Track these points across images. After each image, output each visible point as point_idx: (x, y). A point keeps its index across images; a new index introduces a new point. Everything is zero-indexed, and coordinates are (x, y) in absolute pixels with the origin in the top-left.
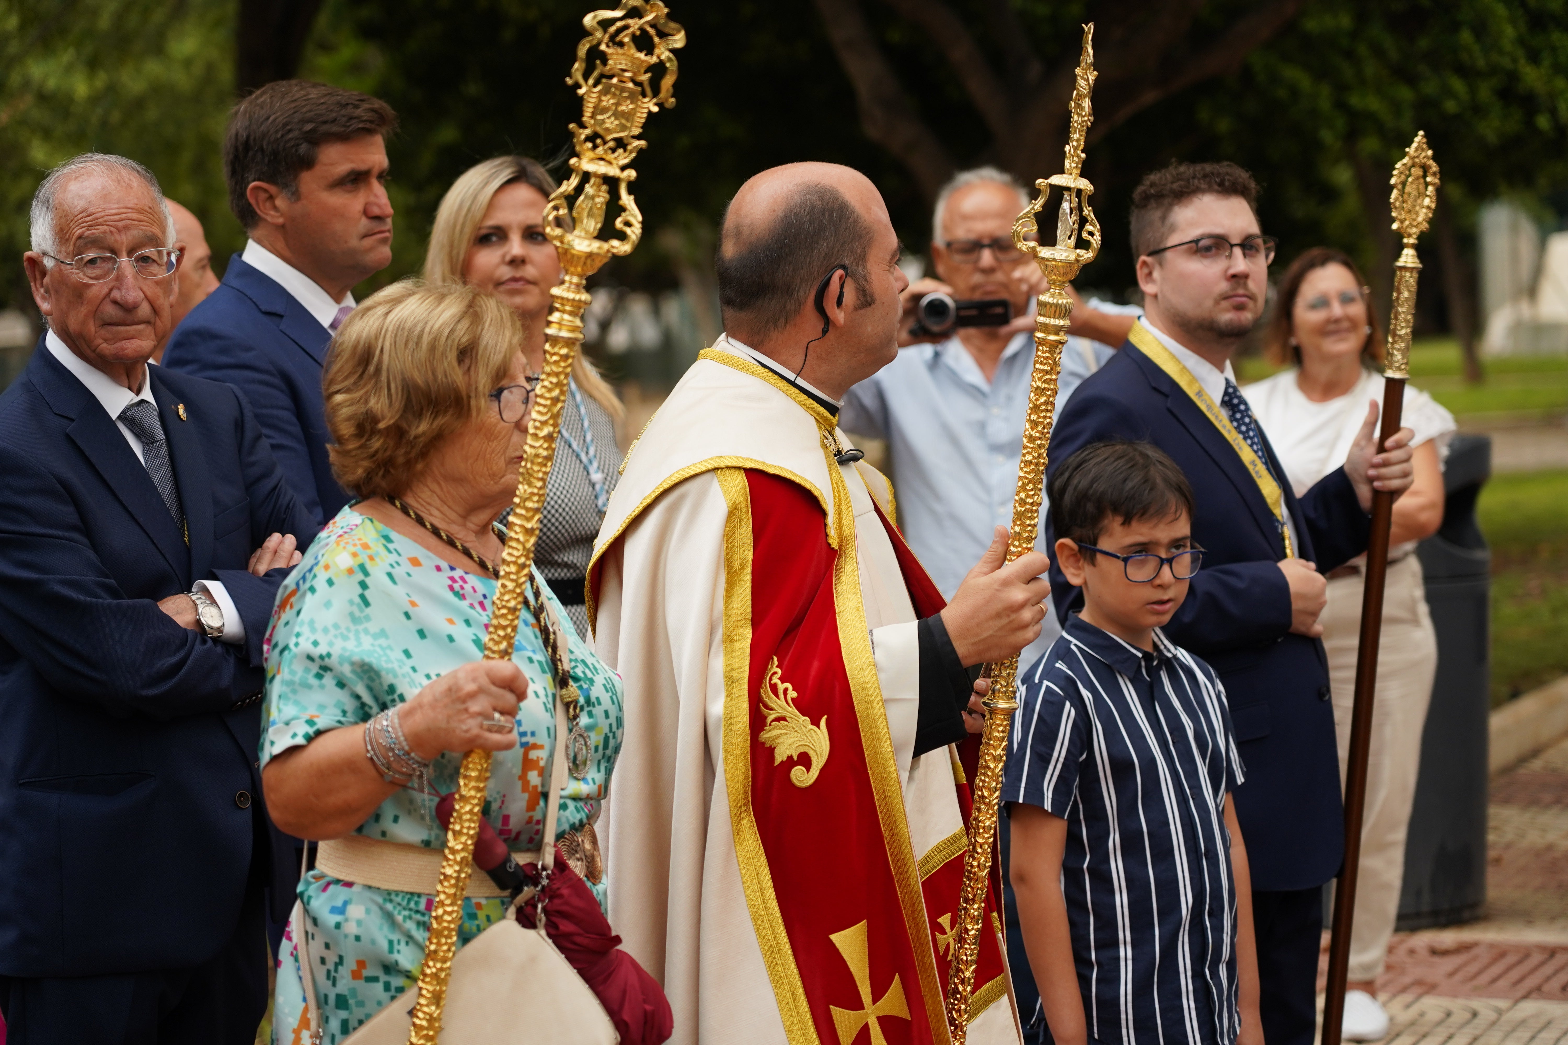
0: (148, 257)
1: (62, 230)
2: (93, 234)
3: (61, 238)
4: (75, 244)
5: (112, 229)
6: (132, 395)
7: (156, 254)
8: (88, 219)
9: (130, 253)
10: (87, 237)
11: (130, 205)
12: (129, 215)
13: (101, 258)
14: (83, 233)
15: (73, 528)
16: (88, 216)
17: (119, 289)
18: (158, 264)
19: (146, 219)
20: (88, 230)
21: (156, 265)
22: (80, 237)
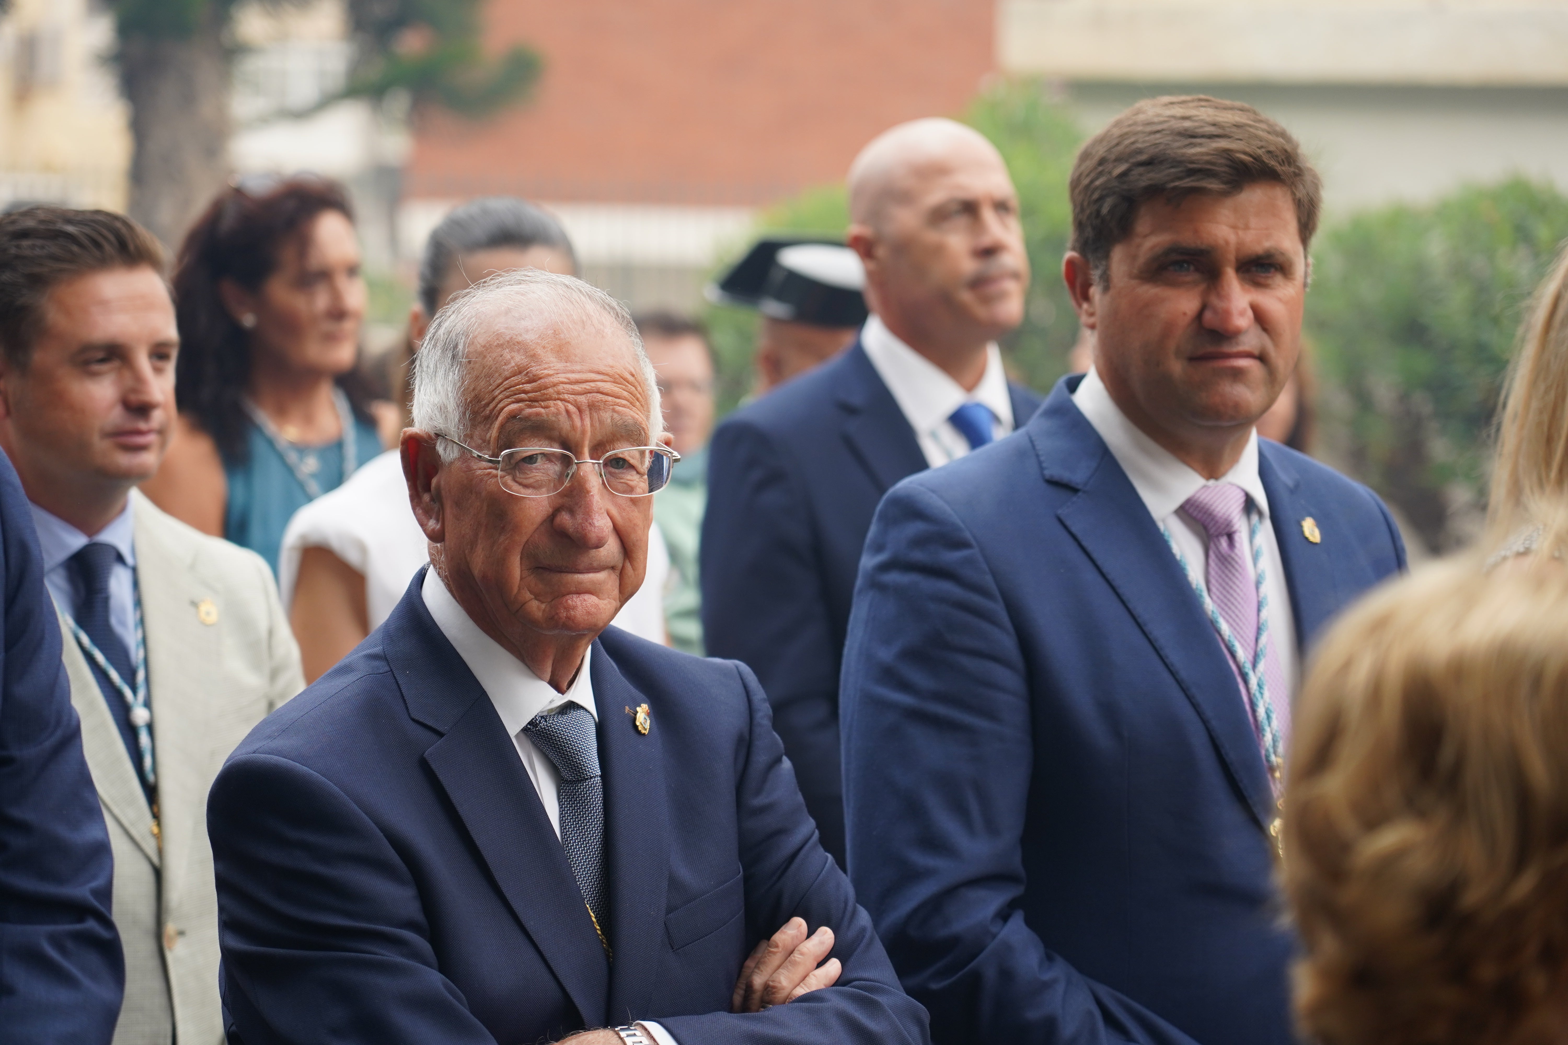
0: (624, 460)
1: (477, 399)
2: (538, 414)
3: (475, 414)
4: (502, 426)
5: (571, 408)
6: (553, 692)
7: (637, 455)
8: (528, 387)
9: (597, 449)
10: (527, 418)
11: (602, 368)
12: (600, 384)
13: (544, 455)
14: (521, 410)
15: (411, 925)
16: (529, 382)
17: (572, 512)
18: (638, 473)
19: (625, 394)
20: (530, 407)
21: (635, 473)
22: (513, 416)
